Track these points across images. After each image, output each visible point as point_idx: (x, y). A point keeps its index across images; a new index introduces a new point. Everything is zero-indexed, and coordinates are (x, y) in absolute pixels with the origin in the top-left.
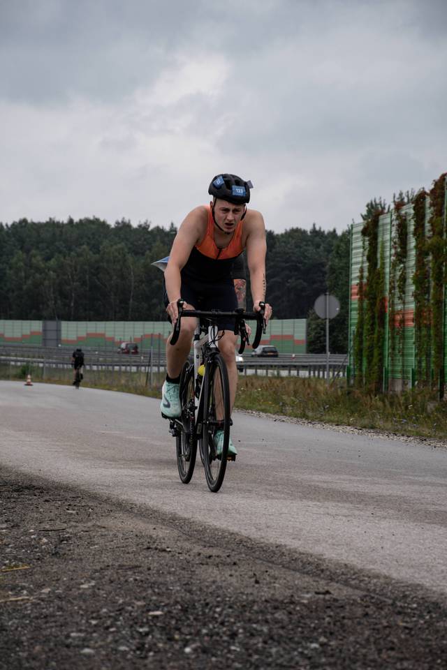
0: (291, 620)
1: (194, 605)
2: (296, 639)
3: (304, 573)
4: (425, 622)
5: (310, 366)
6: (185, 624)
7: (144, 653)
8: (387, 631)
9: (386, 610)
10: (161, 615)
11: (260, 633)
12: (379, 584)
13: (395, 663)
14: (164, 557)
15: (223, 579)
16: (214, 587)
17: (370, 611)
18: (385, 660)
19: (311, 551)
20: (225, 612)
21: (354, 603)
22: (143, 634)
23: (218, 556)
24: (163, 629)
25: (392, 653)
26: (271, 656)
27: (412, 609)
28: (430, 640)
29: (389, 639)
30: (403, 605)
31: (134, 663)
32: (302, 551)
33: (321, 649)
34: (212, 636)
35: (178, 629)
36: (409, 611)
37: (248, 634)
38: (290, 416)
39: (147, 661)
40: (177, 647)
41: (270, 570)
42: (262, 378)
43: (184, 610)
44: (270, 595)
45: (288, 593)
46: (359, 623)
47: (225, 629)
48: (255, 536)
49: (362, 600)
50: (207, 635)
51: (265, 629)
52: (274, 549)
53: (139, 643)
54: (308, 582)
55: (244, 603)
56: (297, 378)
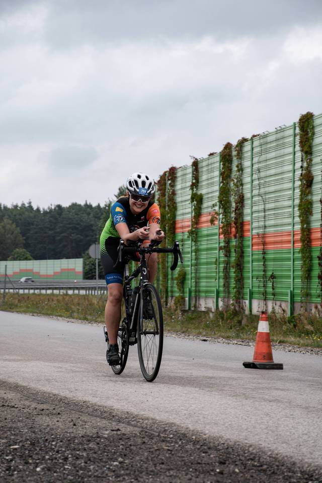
0: (99, 447)
1: (38, 441)
2: (104, 460)
3: (102, 418)
4: (179, 446)
5: (86, 288)
6: (35, 453)
7: (11, 472)
8: (158, 453)
9: (155, 440)
10: (18, 448)
11: (81, 457)
12: (149, 423)
13: (165, 472)
14: (14, 411)
15: (53, 424)
16: (48, 429)
17: (146, 440)
18: (159, 470)
19: (105, 405)
20: (58, 445)
21: (136, 436)
22: (9, 460)
23: (48, 409)
24: (21, 456)
25: (163, 466)
26: (91, 471)
27: (171, 438)
28: (183, 457)
29: (159, 457)
30: (164, 435)
31: (6, 479)
32: (100, 405)
33: (120, 465)
34: (52, 460)
35: (31, 457)
36: (169, 439)
37: (75, 458)
38: (76, 319)
39: (13, 478)
40: (31, 467)
41: (81, 417)
42: (57, 295)
43: (33, 444)
44: (84, 433)
45: (95, 431)
46: (140, 448)
47: (59, 455)
48: (69, 396)
49: (140, 434)
50: (49, 459)
51: (85, 454)
52: (83, 404)
53: (7, 466)
54: (106, 424)
55: (69, 439)
56: (78, 295)
